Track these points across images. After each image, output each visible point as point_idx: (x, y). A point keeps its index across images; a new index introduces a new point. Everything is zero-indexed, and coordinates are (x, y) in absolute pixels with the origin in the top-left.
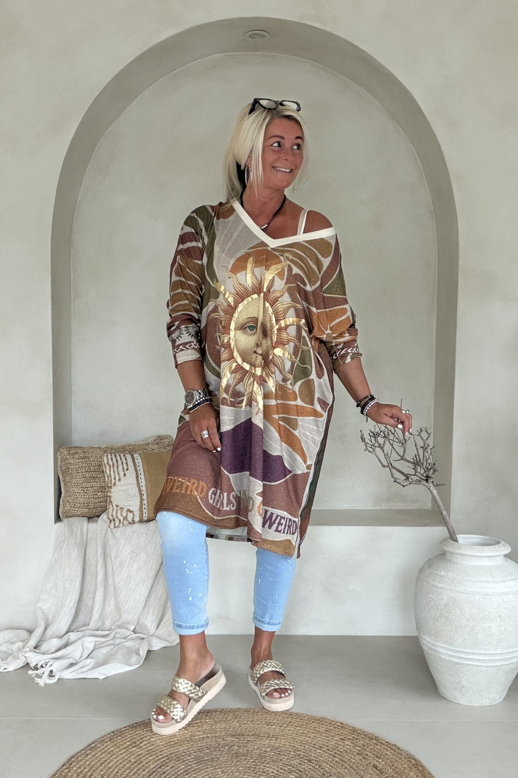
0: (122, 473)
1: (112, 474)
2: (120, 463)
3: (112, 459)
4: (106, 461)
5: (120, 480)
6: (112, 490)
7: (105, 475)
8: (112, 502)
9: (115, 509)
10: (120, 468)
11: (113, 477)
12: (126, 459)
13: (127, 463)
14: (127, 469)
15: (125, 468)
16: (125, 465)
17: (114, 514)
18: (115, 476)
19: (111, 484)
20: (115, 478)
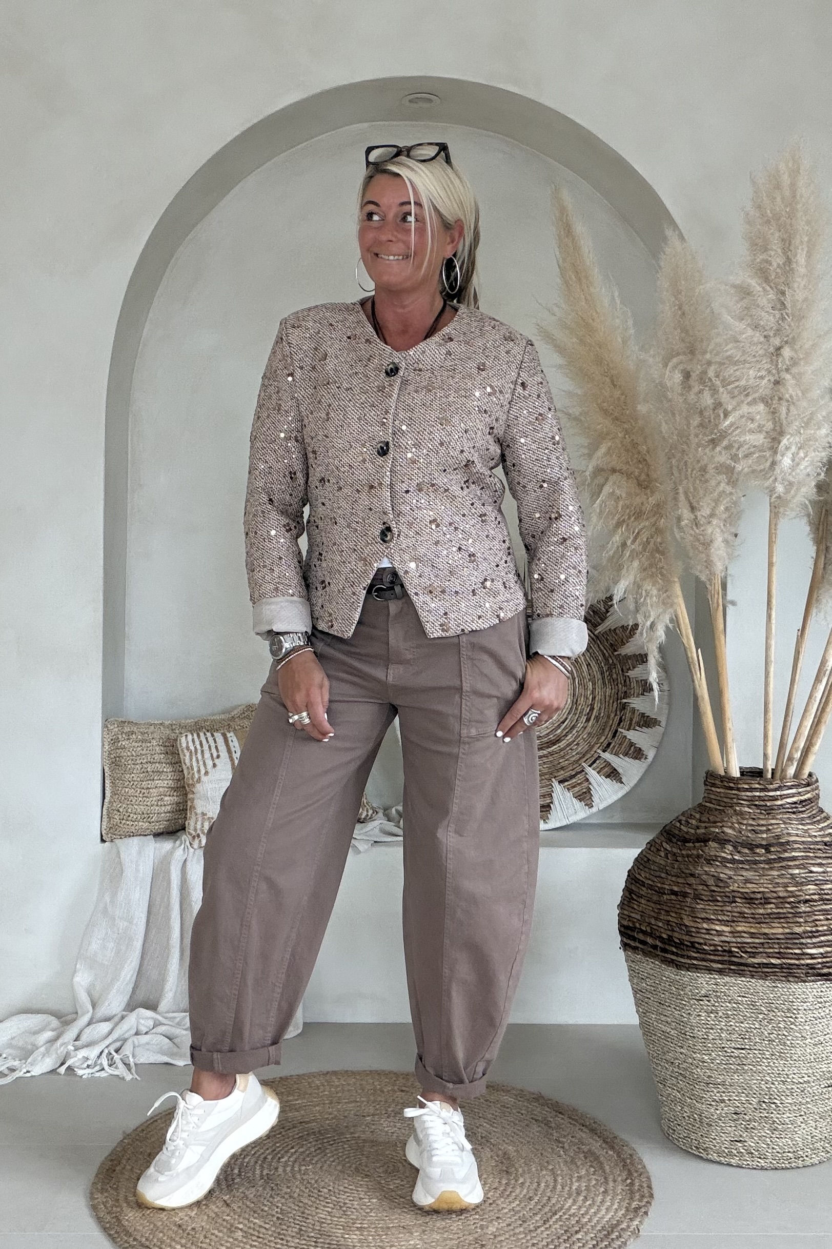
0: (210, 763)
1: (195, 764)
2: (206, 747)
3: (193, 741)
4: (184, 745)
5: (206, 773)
6: (194, 790)
7: (184, 767)
8: (193, 807)
9: (200, 819)
10: (207, 755)
11: (195, 769)
12: (215, 742)
13: (216, 747)
14: (218, 757)
15: (215, 755)
16: (214, 750)
17: (199, 827)
18: (199, 767)
19: (193, 778)
20: (199, 771)
